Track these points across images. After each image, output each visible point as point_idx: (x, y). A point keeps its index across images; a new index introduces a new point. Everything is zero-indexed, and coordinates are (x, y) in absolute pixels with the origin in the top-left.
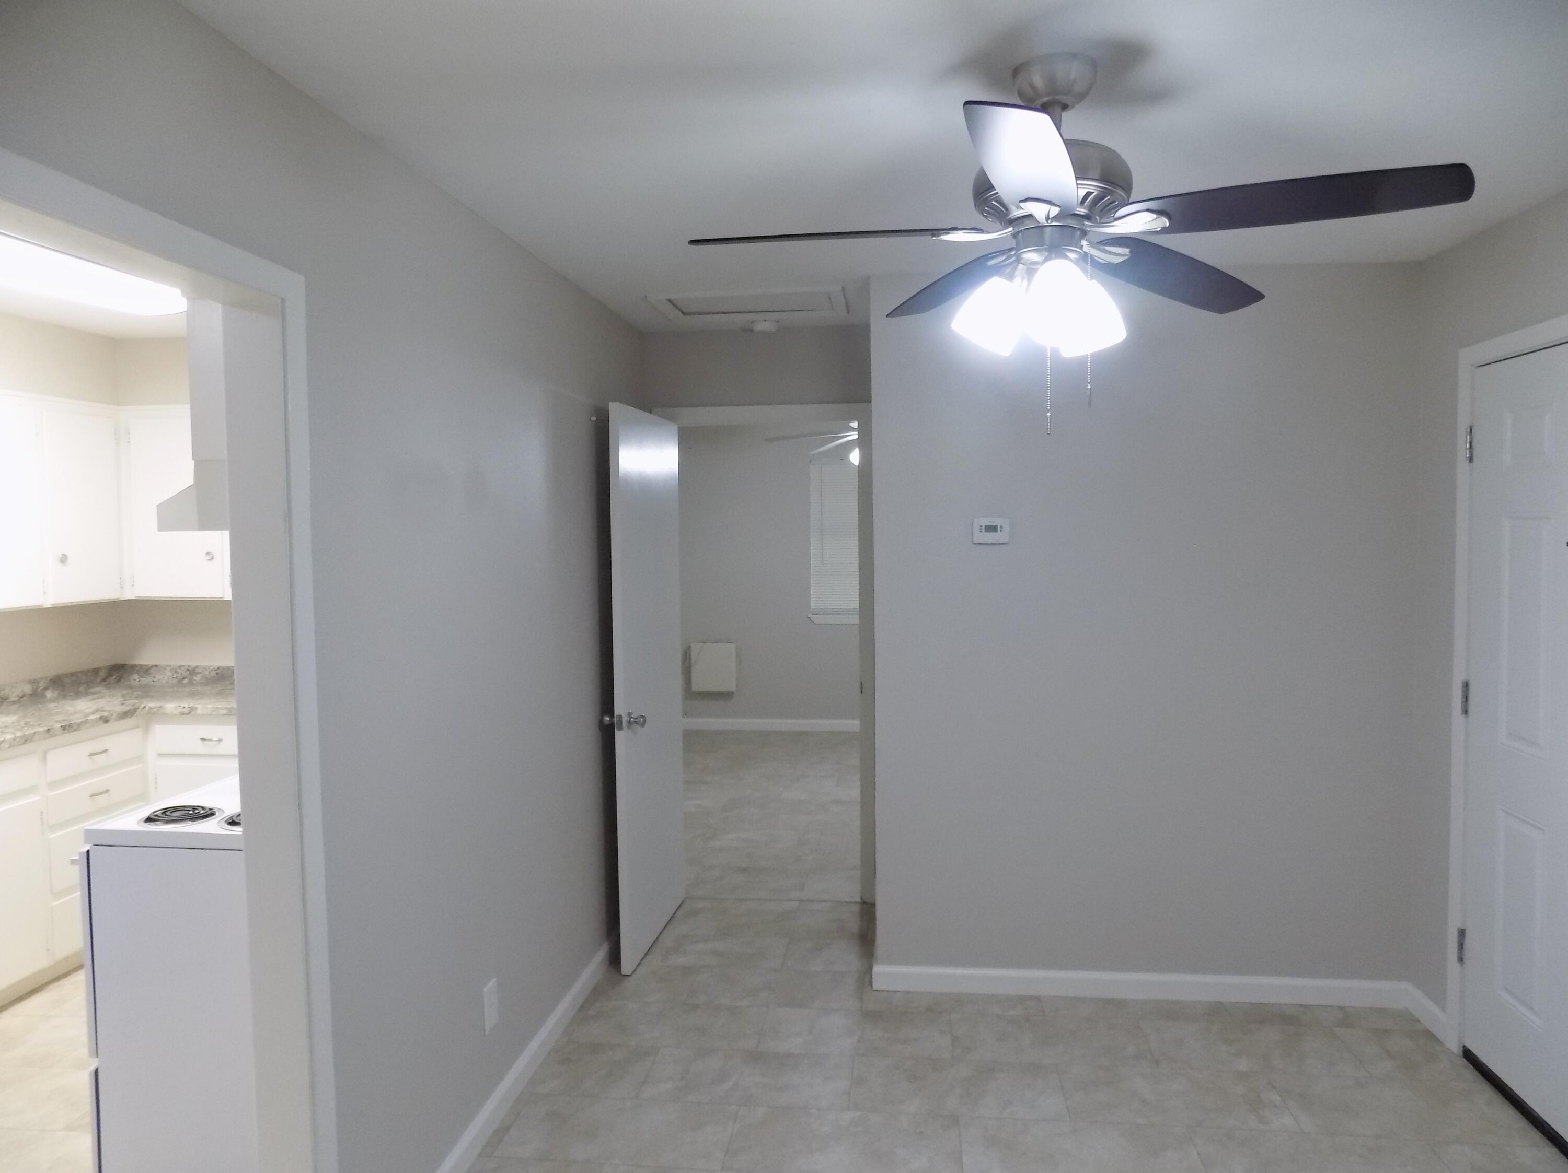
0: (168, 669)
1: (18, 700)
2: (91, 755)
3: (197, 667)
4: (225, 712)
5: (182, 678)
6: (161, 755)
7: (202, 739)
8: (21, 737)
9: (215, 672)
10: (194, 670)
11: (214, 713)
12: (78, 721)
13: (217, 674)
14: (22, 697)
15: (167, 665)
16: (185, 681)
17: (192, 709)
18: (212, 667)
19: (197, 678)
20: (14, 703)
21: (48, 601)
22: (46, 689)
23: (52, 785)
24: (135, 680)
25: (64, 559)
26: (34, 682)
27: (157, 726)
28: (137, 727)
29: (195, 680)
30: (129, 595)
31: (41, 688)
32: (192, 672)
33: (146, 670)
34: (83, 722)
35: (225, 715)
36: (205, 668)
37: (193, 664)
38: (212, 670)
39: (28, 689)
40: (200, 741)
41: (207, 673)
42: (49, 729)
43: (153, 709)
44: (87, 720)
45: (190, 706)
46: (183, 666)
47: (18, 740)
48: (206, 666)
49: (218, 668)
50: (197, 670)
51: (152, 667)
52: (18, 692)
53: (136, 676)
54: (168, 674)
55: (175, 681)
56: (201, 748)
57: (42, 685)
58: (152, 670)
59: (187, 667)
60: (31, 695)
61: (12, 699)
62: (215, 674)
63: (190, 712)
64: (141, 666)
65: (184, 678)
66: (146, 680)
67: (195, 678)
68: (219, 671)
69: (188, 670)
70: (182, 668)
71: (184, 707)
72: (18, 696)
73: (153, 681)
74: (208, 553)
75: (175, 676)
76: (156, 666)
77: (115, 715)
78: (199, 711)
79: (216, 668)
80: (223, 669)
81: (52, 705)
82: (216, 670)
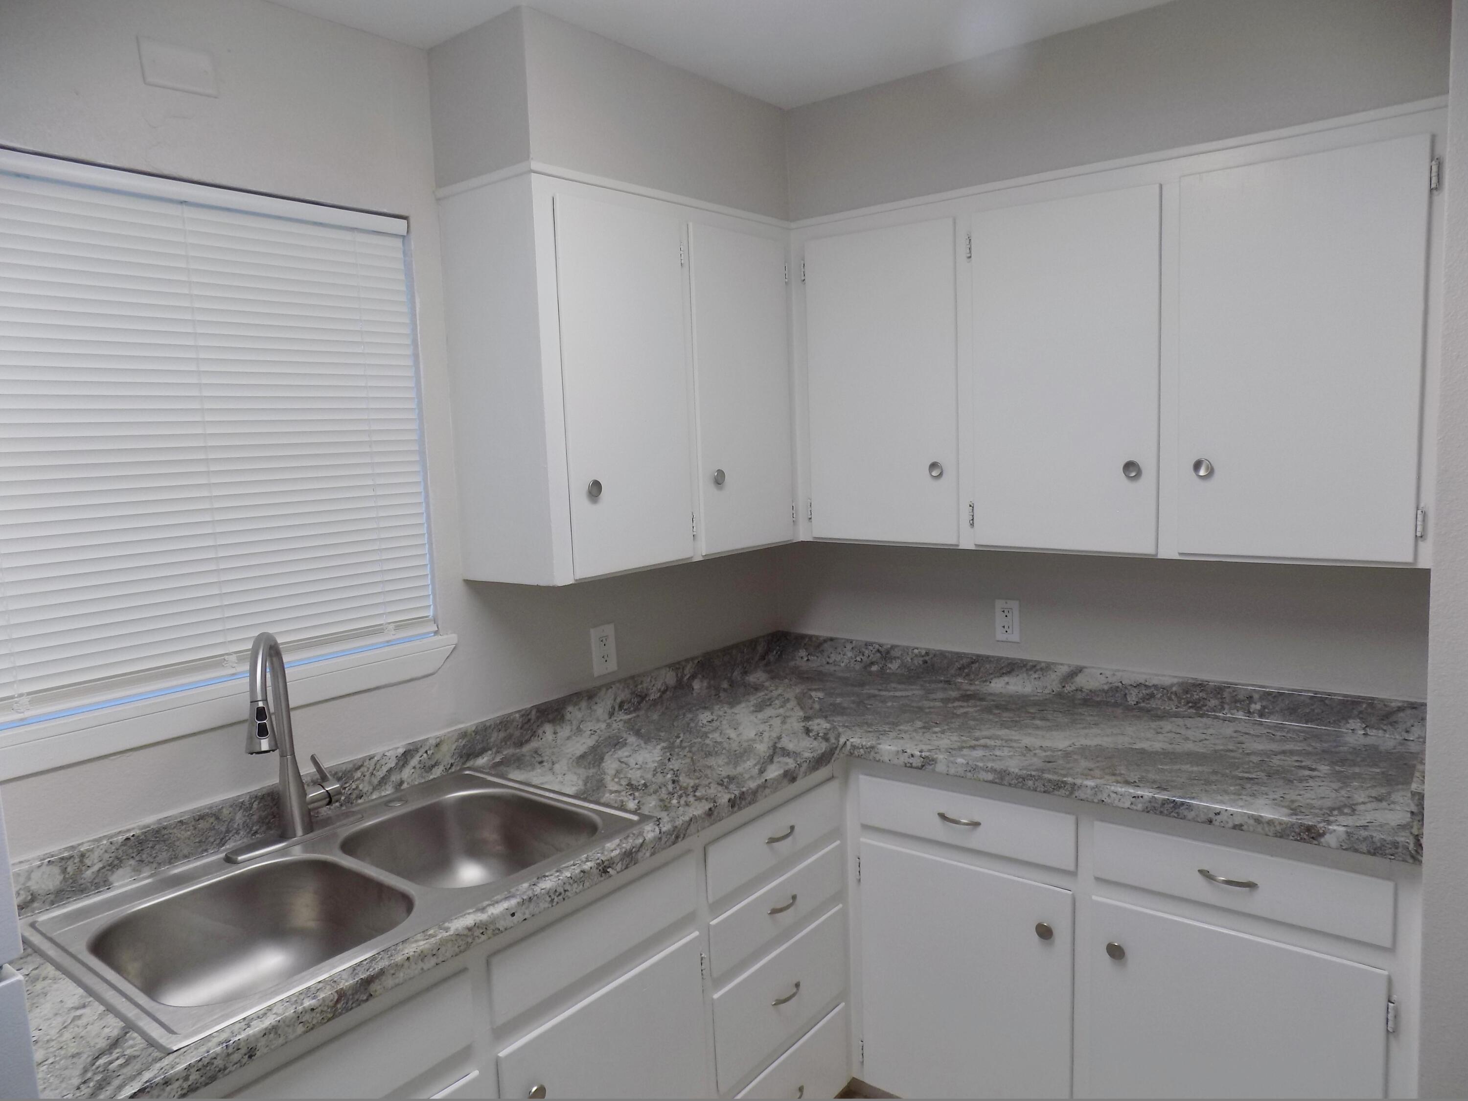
0: (849, 646)
1: (661, 697)
2: (772, 840)
3: (893, 647)
4: (990, 777)
5: (868, 662)
6: (866, 828)
7: (943, 816)
8: (669, 833)
9: (922, 659)
10: (888, 652)
11: (969, 775)
12: (753, 785)
13: (925, 662)
14: (664, 692)
15: (847, 640)
16: (874, 668)
17: (927, 762)
18: (916, 651)
19: (894, 666)
20: (655, 703)
21: (701, 550)
22: (693, 677)
23: (717, 907)
24: (802, 658)
25: (719, 479)
26: (676, 666)
27: (862, 778)
28: (832, 778)
29: (890, 668)
30: (803, 536)
31: (687, 677)
32: (886, 654)
33: (817, 645)
34: (759, 787)
35: (992, 782)
36: (905, 650)
37: (887, 640)
38: (916, 655)
39: (670, 678)
40: (938, 819)
41: (910, 661)
42: (710, 809)
43: (858, 748)
44: (766, 780)
45: (923, 754)
46: (871, 644)
47: (664, 839)
48: (908, 648)
49: (927, 654)
50: (894, 653)
51: (825, 641)
52: (659, 685)
53: (803, 653)
54: (850, 654)
55: (858, 667)
56: (939, 830)
57: (689, 670)
58: (826, 645)
59: (877, 646)
60: (675, 688)
61: (652, 697)
62: (921, 663)
63: (923, 766)
64: (811, 637)
65: (872, 663)
66: (816, 663)
67: (890, 665)
68: (927, 658)
69: (878, 651)
70: (871, 648)
71: (912, 756)
72: (659, 690)
73: (828, 663)
74: (934, 466)
75: (858, 659)
76: (832, 639)
77: (805, 765)
78: (941, 767)
79: (923, 652)
80: (935, 655)
81: (705, 717)
82: (923, 656)
